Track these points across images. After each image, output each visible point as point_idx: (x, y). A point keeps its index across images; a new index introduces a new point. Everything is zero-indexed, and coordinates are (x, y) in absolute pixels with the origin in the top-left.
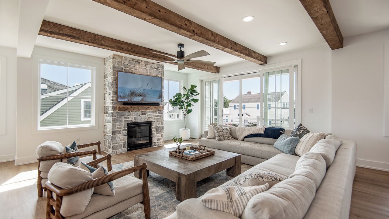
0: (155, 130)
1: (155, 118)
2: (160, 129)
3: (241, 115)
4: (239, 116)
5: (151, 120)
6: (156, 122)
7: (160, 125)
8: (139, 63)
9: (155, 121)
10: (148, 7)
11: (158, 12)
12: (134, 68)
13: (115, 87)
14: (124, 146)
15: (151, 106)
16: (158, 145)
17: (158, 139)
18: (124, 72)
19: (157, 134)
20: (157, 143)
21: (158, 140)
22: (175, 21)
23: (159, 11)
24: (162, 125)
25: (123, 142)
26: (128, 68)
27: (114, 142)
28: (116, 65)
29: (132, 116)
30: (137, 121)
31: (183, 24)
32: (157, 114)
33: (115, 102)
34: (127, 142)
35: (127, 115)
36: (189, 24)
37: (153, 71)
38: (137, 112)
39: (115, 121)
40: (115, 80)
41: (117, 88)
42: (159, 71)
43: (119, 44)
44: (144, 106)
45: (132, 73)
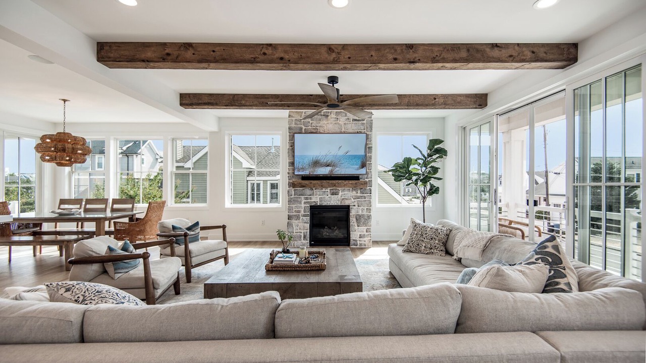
0: (355, 219)
1: (355, 200)
2: (364, 220)
3: (531, 203)
4: (528, 205)
5: (347, 203)
6: (357, 207)
7: (365, 213)
8: (328, 116)
9: (354, 206)
10: (196, 53)
11: (212, 53)
12: (319, 124)
13: (291, 156)
14: (304, 238)
15: (343, 181)
16: (361, 245)
17: (360, 235)
18: (304, 133)
19: (358, 226)
20: (358, 242)
21: (361, 237)
22: (241, 56)
23: (214, 51)
24: (367, 213)
25: (302, 231)
26: (310, 127)
27: (290, 230)
28: (293, 125)
29: (316, 195)
30: (325, 204)
31: (257, 56)
32: (359, 195)
33: (292, 175)
34: (308, 233)
35: (308, 194)
36: (270, 51)
37: (350, 125)
38: (324, 190)
39: (291, 201)
40: (291, 146)
41: (294, 156)
42: (363, 124)
43: (263, 100)
44: (331, 182)
45: (316, 133)
